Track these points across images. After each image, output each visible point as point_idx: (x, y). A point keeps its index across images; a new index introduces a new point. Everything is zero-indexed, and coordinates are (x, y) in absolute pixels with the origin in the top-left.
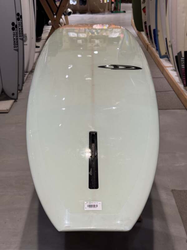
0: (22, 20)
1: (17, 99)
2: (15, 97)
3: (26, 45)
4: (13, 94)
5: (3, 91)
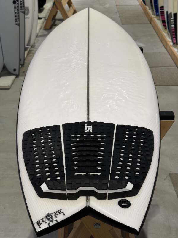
4: (15, 70)
5: (4, 67)
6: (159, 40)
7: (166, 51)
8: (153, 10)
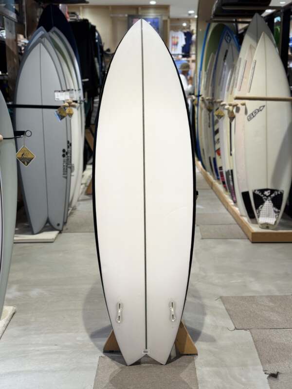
0: (71, 148)
1: (62, 230)
2: (60, 227)
3: (73, 176)
4: (58, 225)
5: (48, 221)
6: (220, 203)
7: (227, 212)
8: (214, 175)
